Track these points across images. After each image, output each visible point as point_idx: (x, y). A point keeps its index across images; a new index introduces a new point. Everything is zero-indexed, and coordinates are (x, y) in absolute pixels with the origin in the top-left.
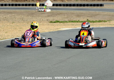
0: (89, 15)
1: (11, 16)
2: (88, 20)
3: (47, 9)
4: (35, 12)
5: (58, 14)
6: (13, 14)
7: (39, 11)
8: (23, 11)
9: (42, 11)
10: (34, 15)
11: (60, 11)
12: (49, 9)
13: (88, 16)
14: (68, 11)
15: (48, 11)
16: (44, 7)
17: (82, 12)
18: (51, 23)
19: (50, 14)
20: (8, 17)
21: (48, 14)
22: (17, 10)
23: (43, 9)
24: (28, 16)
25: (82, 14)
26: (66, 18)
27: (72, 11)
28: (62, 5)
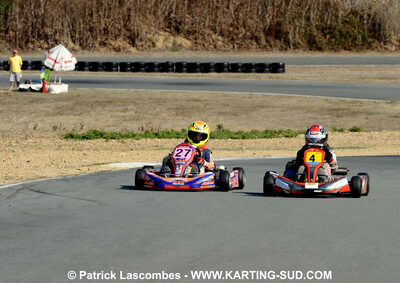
0: (227, 109)
2: (219, 127)
3: (52, 81)
4: (6, 94)
5: (99, 103)
7: (22, 90)
9: (31, 90)
11: (109, 91)
12: (64, 82)
13: (220, 113)
14: (142, 90)
15: (59, 89)
16: (42, 75)
17: (196, 97)
18: (71, 142)
19: (66, 103)
21: (60, 104)
23: (36, 81)
25: (196, 104)
26: (132, 119)
27: (157, 92)
28: (117, 65)
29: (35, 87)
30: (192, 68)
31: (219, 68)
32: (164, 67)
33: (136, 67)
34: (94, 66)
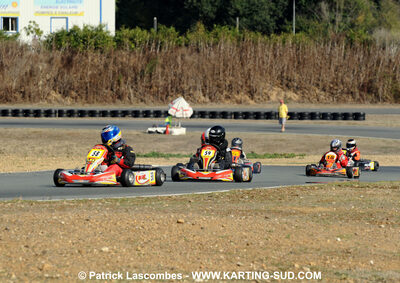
0: (303, 147)
1: (58, 148)
3: (173, 126)
4: (138, 135)
6: (67, 143)
7: (150, 132)
9: (157, 132)
12: (182, 126)
15: (179, 131)
16: (167, 120)
19: (181, 142)
20: (48, 150)
21: (176, 142)
23: (161, 126)
25: (279, 143)
28: (231, 114)
29: (160, 130)
31: (312, 116)
33: (246, 115)
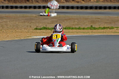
0: (108, 21)
4: (36, 17)
5: (66, 20)
7: (41, 15)
8: (18, 15)
9: (44, 15)
10: (33, 21)
13: (106, 23)
14: (81, 15)
17: (99, 17)
19: (55, 20)
21: (53, 20)
22: (11, 15)
24: (24, 22)
26: (76, 25)
30: (100, 8)
31: (110, 8)
32: (91, 8)
33: (82, 8)
34: (68, 8)
